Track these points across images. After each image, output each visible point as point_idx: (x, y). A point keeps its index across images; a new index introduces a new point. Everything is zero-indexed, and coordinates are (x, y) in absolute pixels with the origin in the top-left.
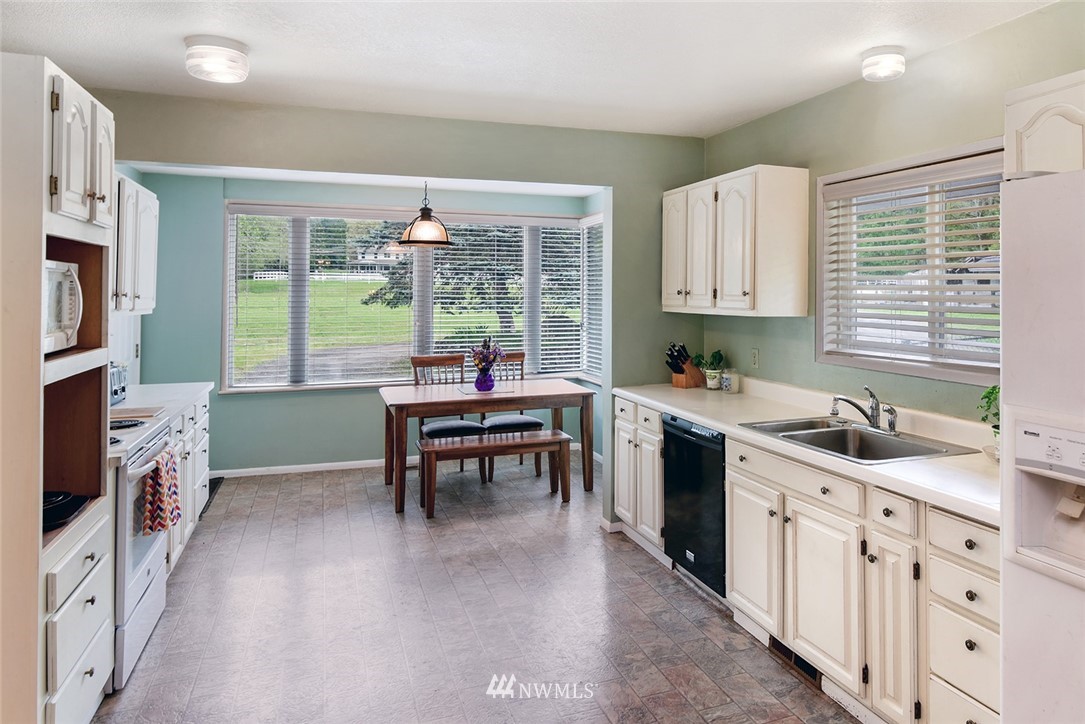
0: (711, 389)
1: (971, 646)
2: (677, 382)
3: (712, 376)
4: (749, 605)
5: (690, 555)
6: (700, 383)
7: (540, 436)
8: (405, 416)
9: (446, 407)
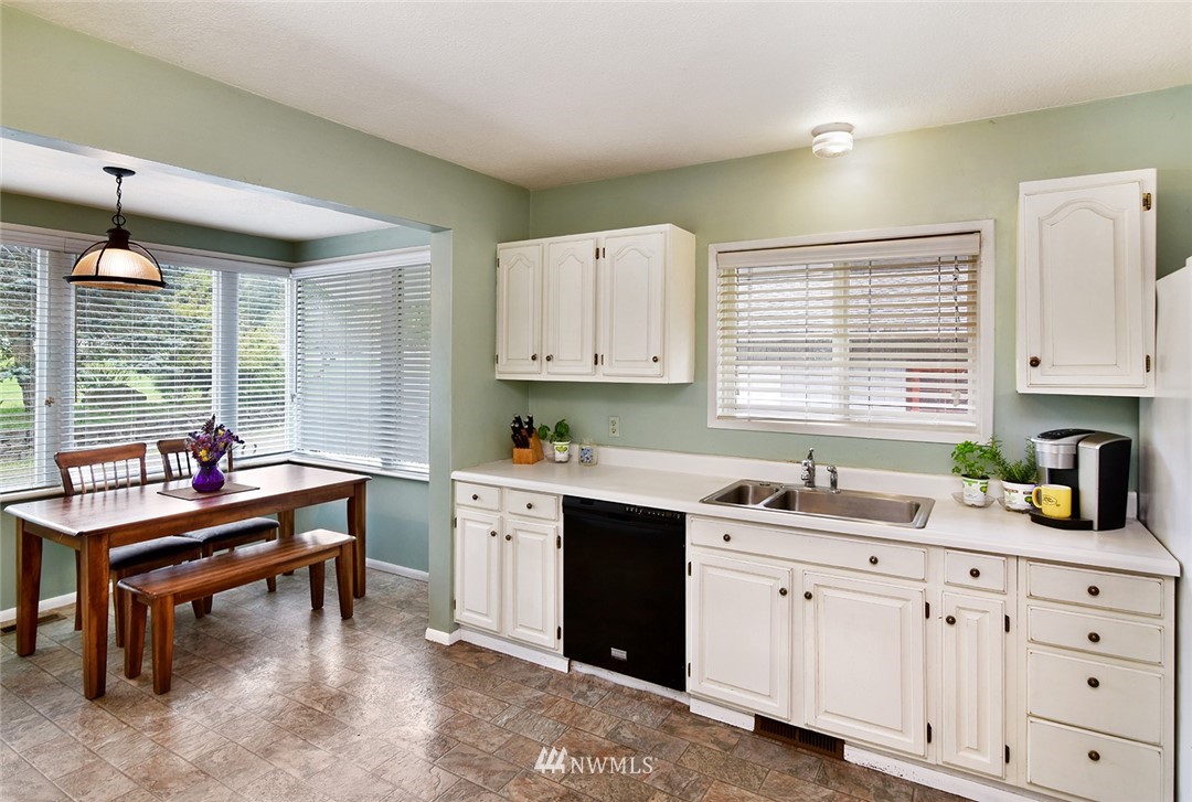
0: (560, 462)
1: (1094, 683)
2: (520, 458)
3: (559, 450)
4: (735, 693)
5: (619, 654)
6: (539, 457)
7: (303, 543)
8: (105, 547)
9: (174, 524)
